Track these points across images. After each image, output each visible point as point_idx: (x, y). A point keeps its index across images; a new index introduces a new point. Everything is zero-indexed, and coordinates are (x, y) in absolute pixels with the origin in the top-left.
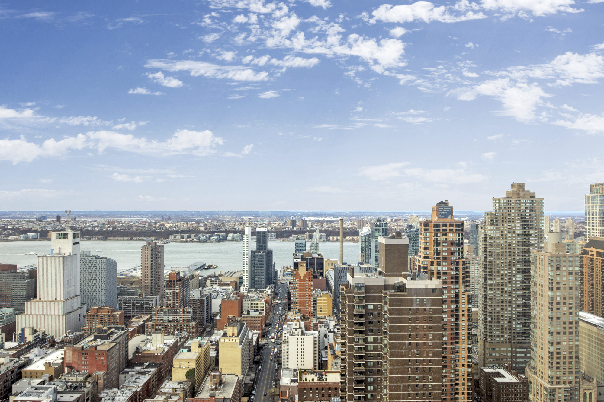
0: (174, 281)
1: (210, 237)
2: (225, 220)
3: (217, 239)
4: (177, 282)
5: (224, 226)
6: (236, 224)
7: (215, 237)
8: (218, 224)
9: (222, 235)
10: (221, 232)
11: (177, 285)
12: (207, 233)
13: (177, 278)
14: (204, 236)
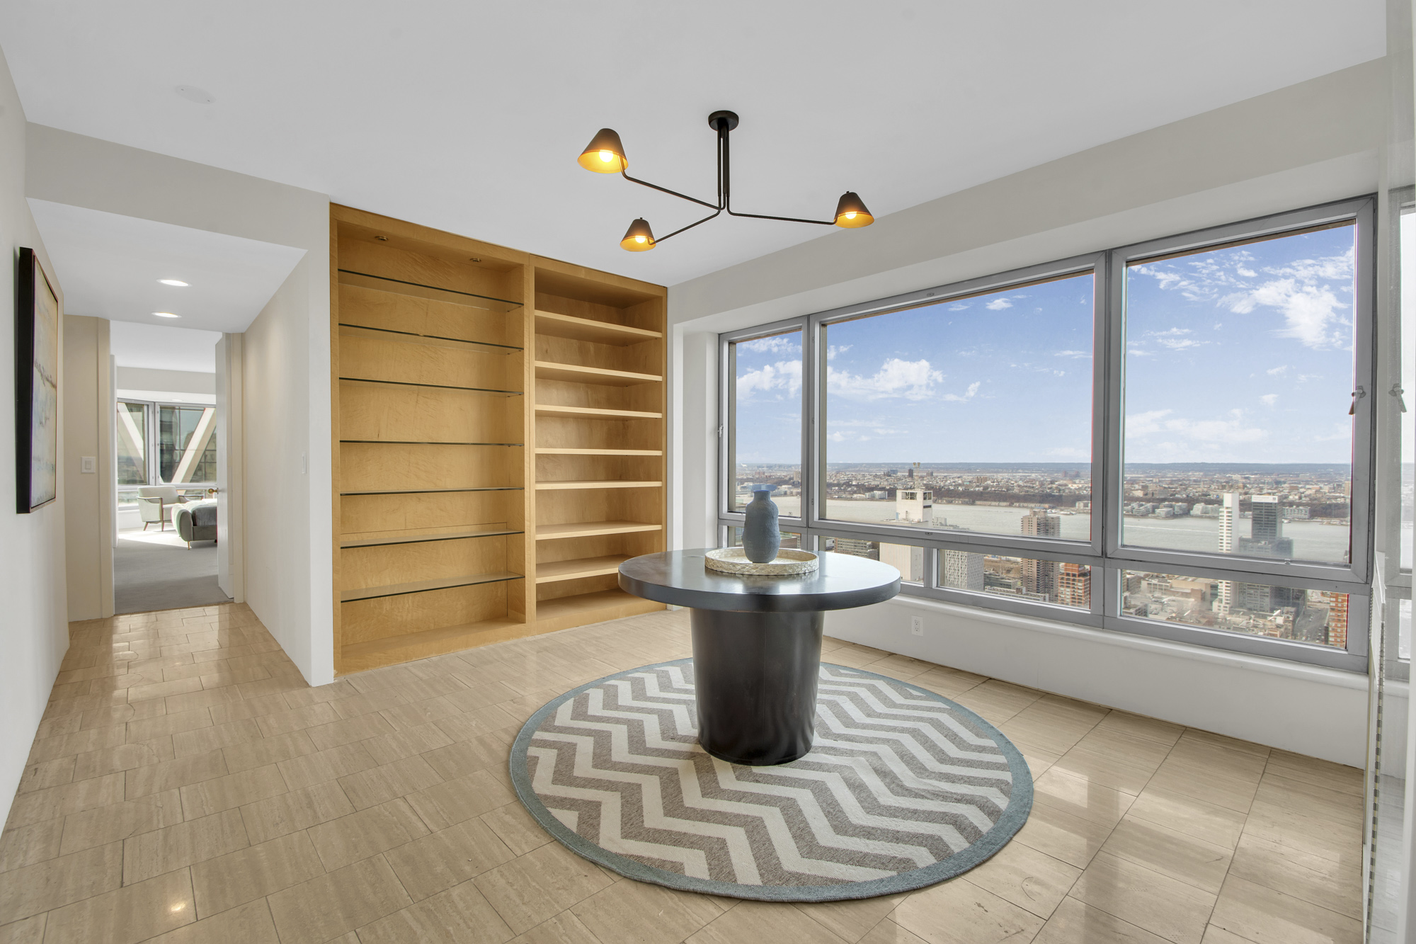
0: (1074, 575)
1: (1154, 508)
2: (1189, 480)
3: (1168, 513)
4: (1079, 576)
5: (1185, 489)
6: (1213, 487)
7: (1165, 509)
8: (1171, 486)
9: (1180, 506)
10: (1178, 500)
11: (1079, 581)
12: (1148, 501)
13: (1079, 571)
14: (1142, 505)
